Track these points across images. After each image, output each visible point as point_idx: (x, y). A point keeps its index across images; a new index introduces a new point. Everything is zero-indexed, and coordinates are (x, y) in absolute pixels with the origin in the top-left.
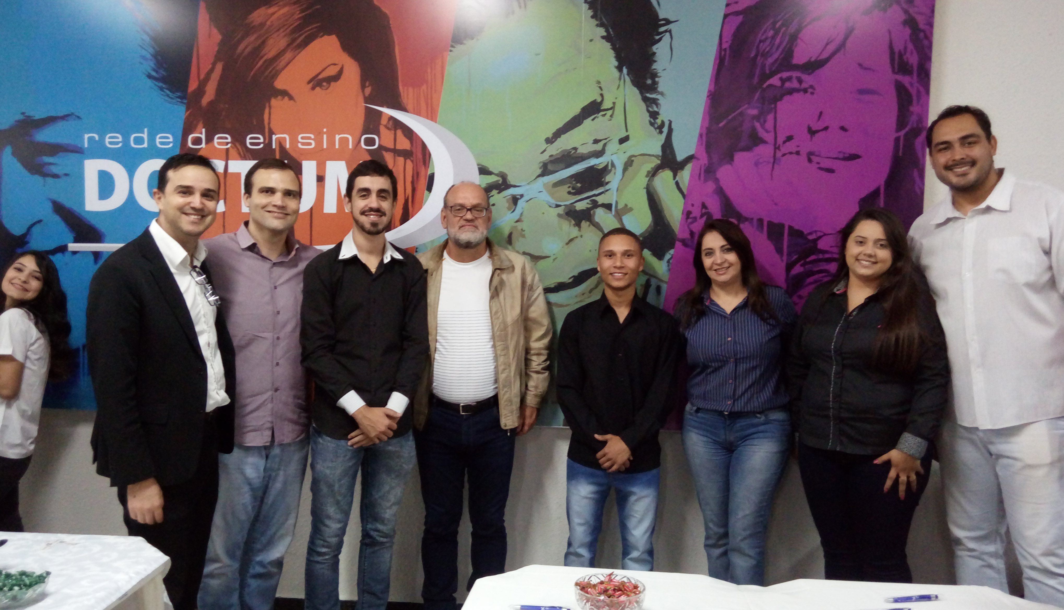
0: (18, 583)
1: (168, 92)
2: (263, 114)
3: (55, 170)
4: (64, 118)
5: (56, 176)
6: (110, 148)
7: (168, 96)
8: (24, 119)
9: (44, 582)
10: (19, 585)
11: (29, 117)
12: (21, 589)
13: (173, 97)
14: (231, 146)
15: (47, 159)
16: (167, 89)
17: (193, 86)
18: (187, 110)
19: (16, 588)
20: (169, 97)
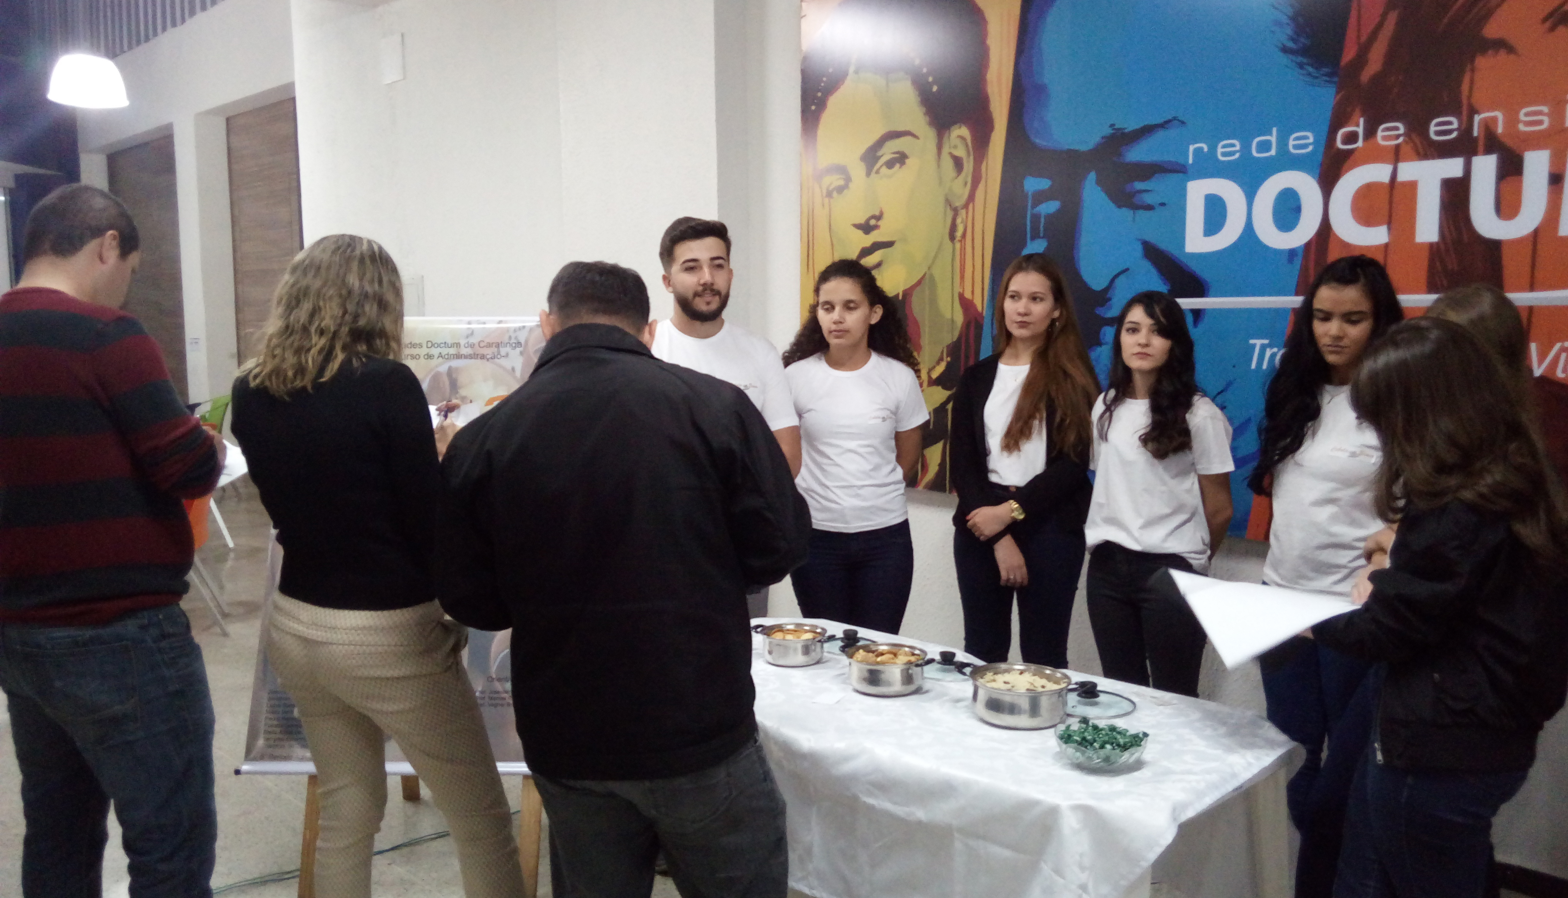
0: (1111, 741)
1: (1310, 69)
2: (1459, 85)
3: (1148, 199)
4: (1164, 125)
5: (1150, 208)
6: (1224, 161)
7: (1309, 74)
8: (1113, 133)
9: (1140, 746)
10: (1112, 744)
11: (1119, 129)
12: (1114, 749)
13: (1317, 75)
14: (1404, 141)
15: (1139, 185)
16: (1308, 64)
17: (1349, 54)
18: (1338, 92)
19: (1108, 747)
20: (1311, 76)
